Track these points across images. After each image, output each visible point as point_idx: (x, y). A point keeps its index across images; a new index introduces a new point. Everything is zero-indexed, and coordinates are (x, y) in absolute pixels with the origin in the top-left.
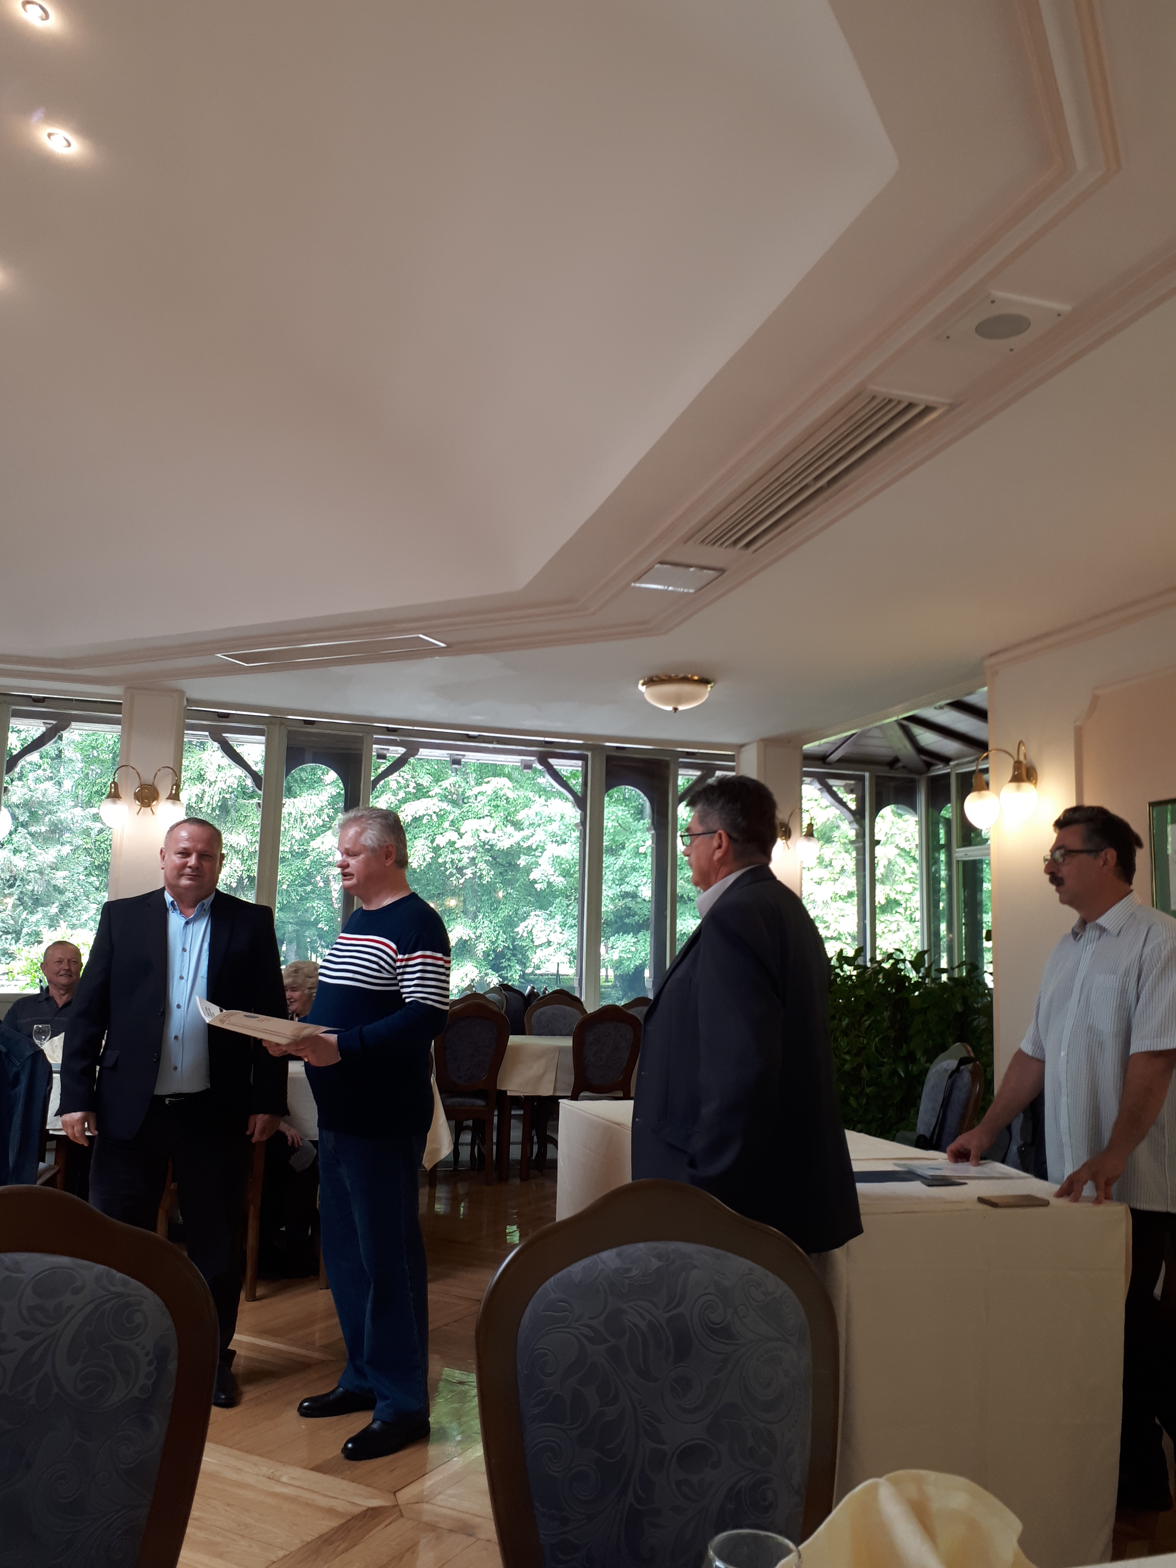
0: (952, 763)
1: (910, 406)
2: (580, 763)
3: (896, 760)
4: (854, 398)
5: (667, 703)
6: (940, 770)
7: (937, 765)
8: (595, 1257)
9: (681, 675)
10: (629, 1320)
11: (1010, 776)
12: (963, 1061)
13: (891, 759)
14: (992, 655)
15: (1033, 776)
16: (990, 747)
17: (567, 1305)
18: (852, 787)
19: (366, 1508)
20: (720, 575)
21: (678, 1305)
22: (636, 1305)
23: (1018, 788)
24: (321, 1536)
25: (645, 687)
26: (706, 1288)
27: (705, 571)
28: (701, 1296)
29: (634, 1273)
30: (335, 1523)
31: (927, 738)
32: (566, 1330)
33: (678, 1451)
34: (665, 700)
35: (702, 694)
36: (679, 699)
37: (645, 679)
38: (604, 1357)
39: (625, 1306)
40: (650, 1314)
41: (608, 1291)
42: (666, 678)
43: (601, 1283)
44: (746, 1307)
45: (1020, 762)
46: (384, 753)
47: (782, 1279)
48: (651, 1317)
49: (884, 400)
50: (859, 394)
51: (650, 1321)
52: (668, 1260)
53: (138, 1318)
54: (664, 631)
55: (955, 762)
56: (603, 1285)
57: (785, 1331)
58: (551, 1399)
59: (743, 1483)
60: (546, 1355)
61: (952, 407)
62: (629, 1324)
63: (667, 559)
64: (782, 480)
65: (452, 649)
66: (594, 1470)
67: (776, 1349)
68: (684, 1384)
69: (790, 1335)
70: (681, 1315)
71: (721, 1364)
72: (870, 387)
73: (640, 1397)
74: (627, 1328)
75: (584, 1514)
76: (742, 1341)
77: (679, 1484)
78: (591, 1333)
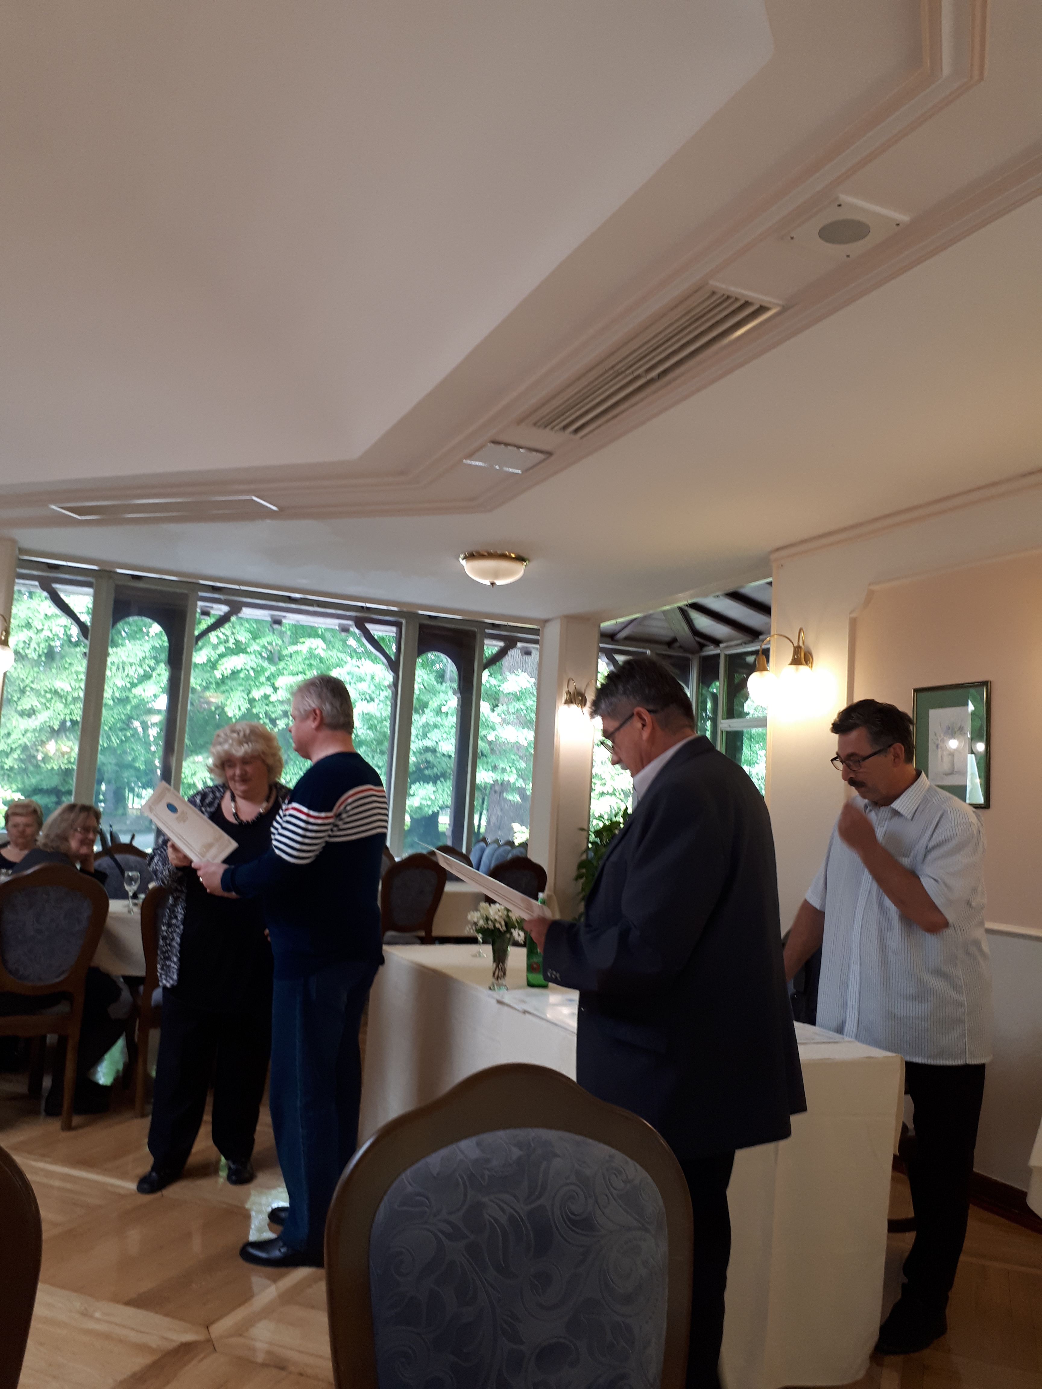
0: (722, 645)
1: (746, 304)
2: (394, 629)
3: (674, 640)
4: (696, 292)
5: (485, 578)
6: (711, 651)
7: (708, 646)
8: (454, 1146)
9: (499, 552)
10: (490, 1215)
11: (790, 658)
13: (669, 639)
14: (778, 549)
15: (809, 660)
16: (772, 633)
17: (425, 1199)
19: (179, 1344)
20: (548, 458)
21: (539, 1197)
22: (497, 1199)
25: (464, 561)
26: (567, 1178)
27: (534, 453)
28: (562, 1187)
29: (494, 1163)
30: (148, 1360)
31: (704, 623)
32: (423, 1226)
33: (537, 1350)
34: (484, 574)
35: (518, 572)
36: (497, 574)
37: (465, 554)
38: (463, 1255)
39: (485, 1199)
40: (511, 1207)
41: (467, 1183)
42: (486, 554)
43: (460, 1175)
44: (607, 1196)
45: (799, 647)
46: (209, 609)
47: (641, 1165)
48: (512, 1210)
49: (724, 295)
50: (700, 289)
51: (511, 1215)
52: (528, 1149)
54: (489, 508)
55: (725, 645)
56: (462, 1177)
57: (644, 1220)
58: (406, 1300)
59: (601, 1380)
60: (402, 1253)
61: (785, 308)
62: (490, 1219)
63: (500, 438)
64: (616, 368)
65: (284, 513)
66: (451, 1377)
67: (635, 1239)
68: (544, 1280)
69: (649, 1223)
70: (542, 1207)
71: (581, 1257)
72: (711, 283)
73: (499, 1296)
74: (488, 1223)
76: (603, 1231)
77: (536, 1386)
78: (449, 1230)
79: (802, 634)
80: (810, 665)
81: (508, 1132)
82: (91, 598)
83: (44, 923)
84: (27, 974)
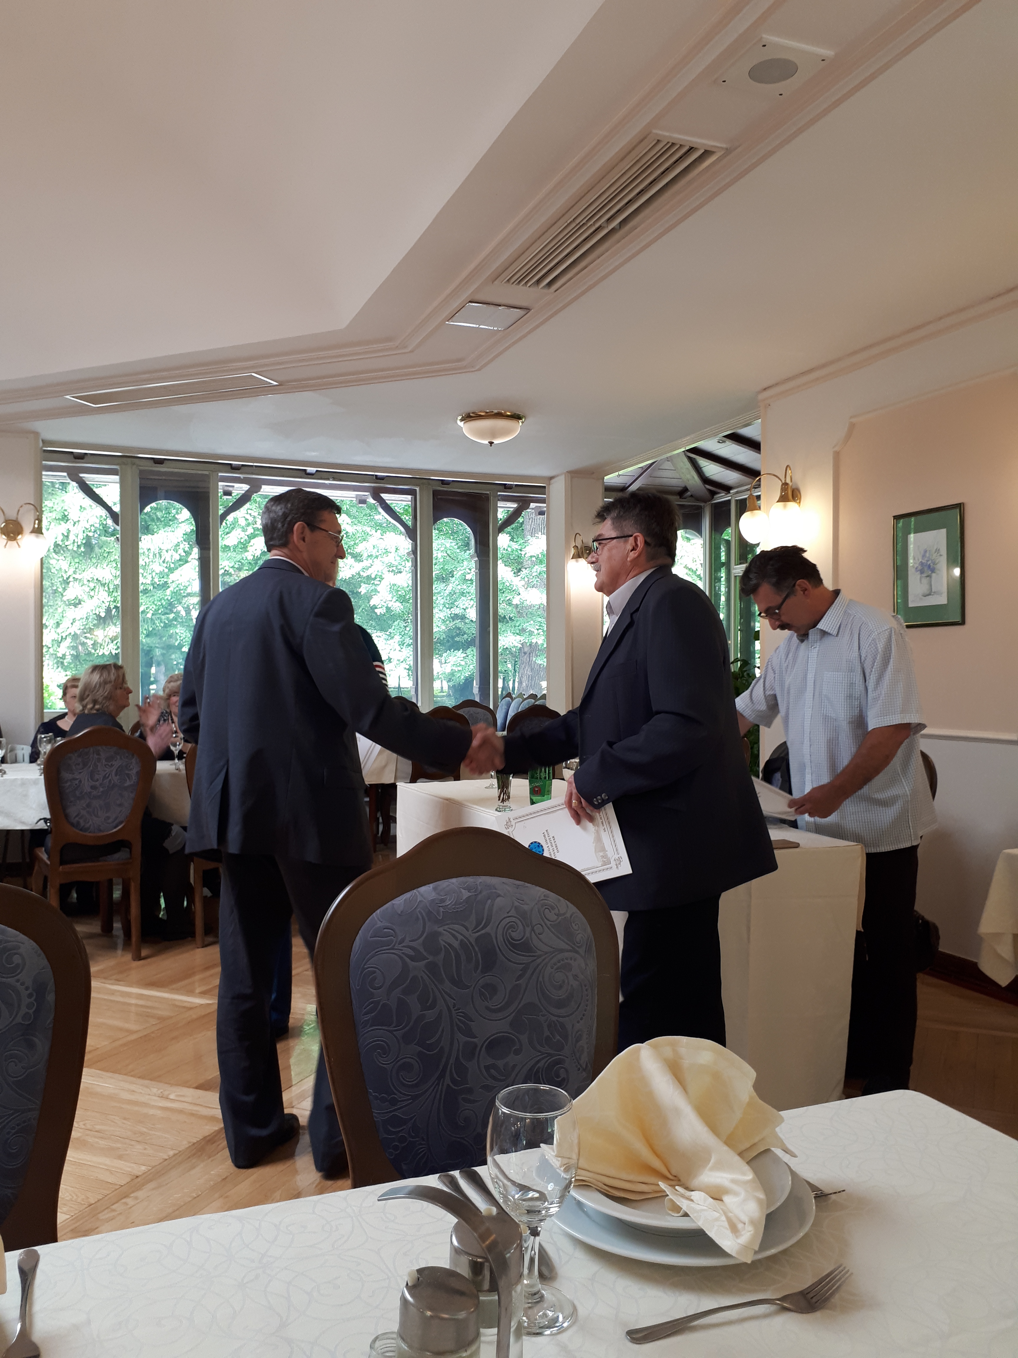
0: (731, 492)
1: (691, 149)
2: (409, 497)
3: (685, 490)
4: (642, 141)
5: (483, 437)
6: (722, 497)
7: (719, 493)
8: (414, 891)
9: (496, 412)
10: (443, 941)
11: (777, 495)
13: (680, 489)
14: (765, 389)
15: (797, 497)
16: (762, 474)
17: (392, 931)
20: (526, 313)
21: (485, 927)
22: (450, 929)
25: (463, 422)
26: (508, 912)
27: (512, 310)
28: (505, 918)
29: (448, 902)
31: (712, 470)
32: (391, 951)
33: (487, 1042)
34: (481, 434)
35: (514, 429)
36: (494, 433)
37: (462, 415)
38: (423, 971)
39: (441, 929)
40: (461, 934)
41: (426, 919)
42: (483, 414)
43: (420, 912)
44: (542, 926)
45: (786, 484)
46: (230, 489)
47: (571, 903)
48: (462, 938)
49: (668, 142)
50: (645, 138)
51: (462, 941)
52: (475, 891)
53: (17, 959)
54: (477, 367)
55: (735, 490)
56: (421, 914)
57: (574, 944)
58: (379, 1007)
59: (541, 1064)
60: (375, 972)
61: (728, 151)
62: (444, 944)
63: (477, 297)
64: (578, 221)
65: (283, 387)
66: (417, 1061)
67: (567, 959)
68: (492, 989)
69: (578, 947)
70: (488, 934)
71: (521, 972)
72: (654, 131)
73: (454, 1001)
74: (443, 947)
75: (410, 1095)
76: (539, 953)
77: (487, 1068)
78: (412, 953)
79: (789, 472)
80: (798, 501)
81: (459, 879)
82: (118, 485)
83: (98, 780)
84: (87, 825)
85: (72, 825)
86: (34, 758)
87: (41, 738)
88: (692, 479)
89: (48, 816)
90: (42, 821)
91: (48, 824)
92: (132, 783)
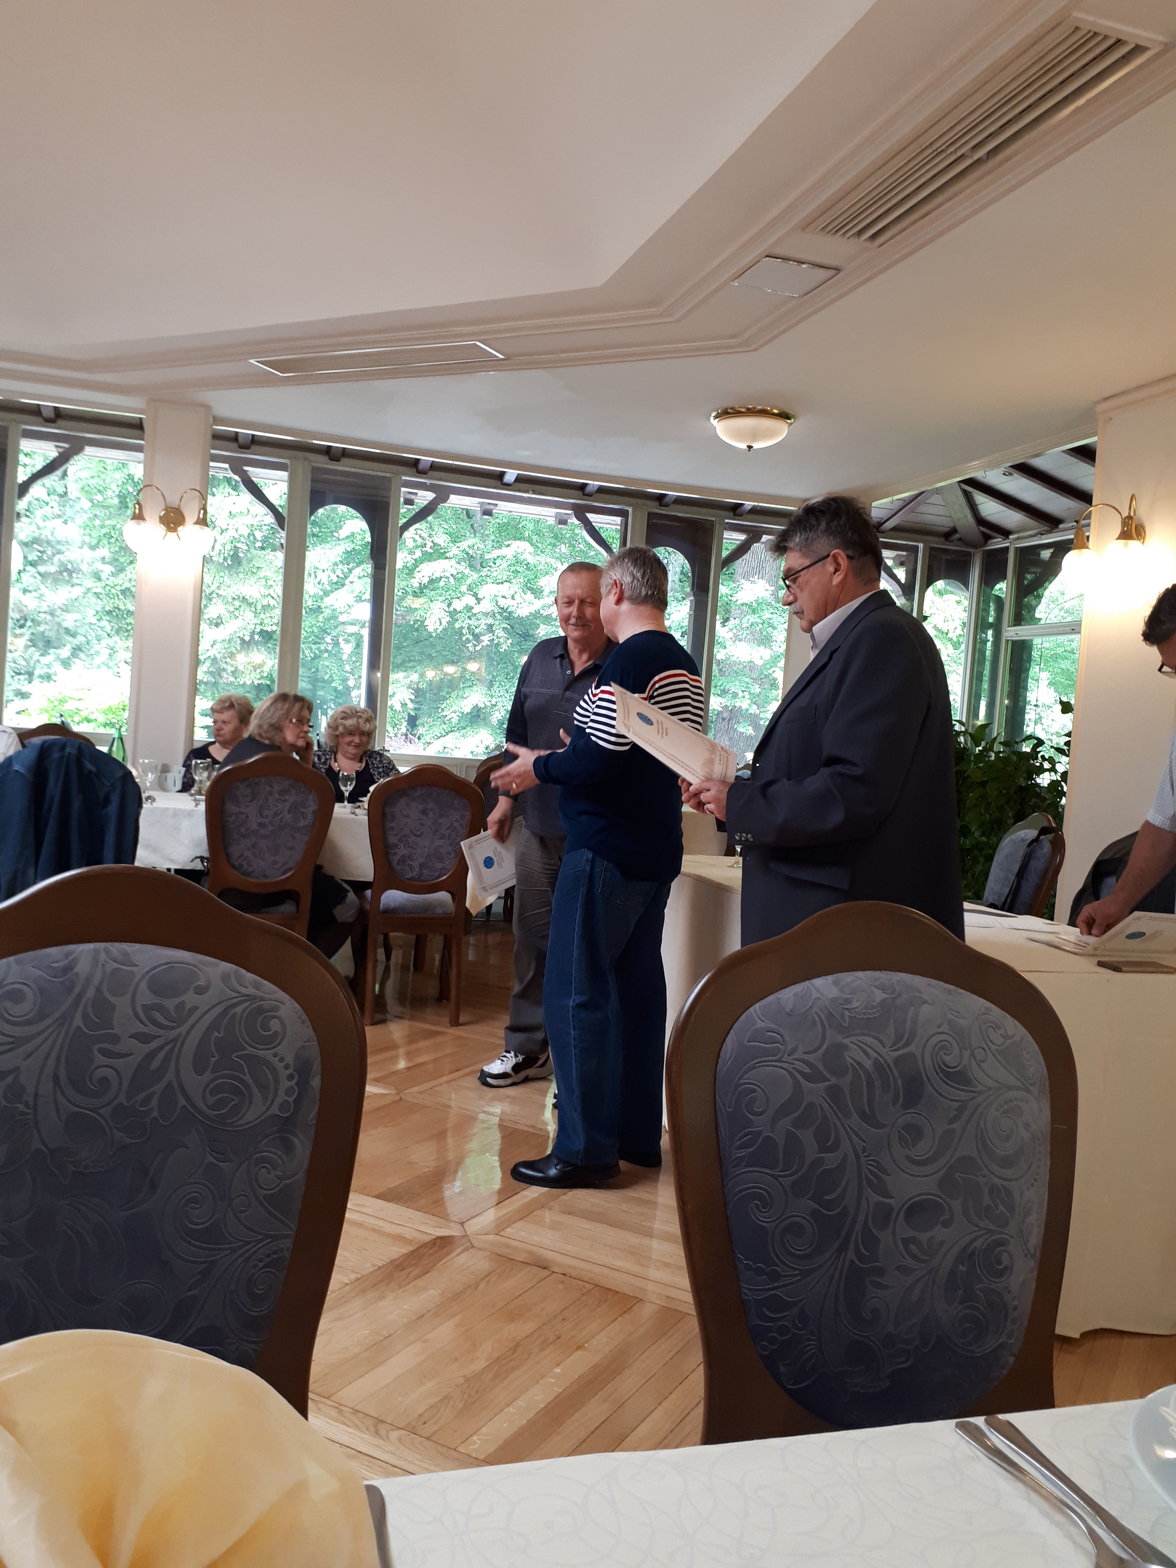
0: (1011, 537)
1: (1119, 42)
2: (619, 519)
3: (954, 531)
4: (1054, 27)
5: (741, 440)
6: (998, 543)
7: (995, 538)
8: (807, 983)
9: (760, 408)
10: (852, 1058)
11: (1117, 531)
12: (1044, 831)
13: (947, 529)
14: (1106, 399)
15: (1141, 535)
17: (778, 1036)
18: (904, 559)
19: (435, 1237)
20: (833, 276)
21: (908, 1044)
22: (859, 1041)
23: (1126, 545)
24: (392, 1261)
25: (716, 420)
26: (938, 1027)
27: (818, 270)
28: (934, 1035)
29: (855, 1004)
30: (405, 1250)
31: (990, 508)
32: (777, 1064)
33: (906, 1206)
34: (739, 435)
35: (780, 431)
36: (755, 435)
37: (717, 413)
38: (823, 1097)
39: (846, 1041)
40: (876, 1052)
41: (826, 1024)
42: (743, 410)
43: (817, 1013)
44: (984, 1050)
45: (1130, 517)
46: (413, 497)
48: (876, 1055)
49: (1090, 31)
50: (1059, 24)
51: (876, 1059)
52: (893, 993)
53: (275, 1025)
54: (753, 347)
55: (1016, 536)
56: (820, 1017)
57: (1026, 1080)
58: (760, 1140)
59: (977, 1244)
60: (754, 1091)
61: (1167, 48)
62: (852, 1061)
63: (777, 251)
64: (934, 147)
65: (510, 362)
66: (811, 1224)
67: (1016, 1100)
68: (915, 1132)
69: (1031, 1084)
70: (911, 1055)
71: (956, 1112)
72: (1076, 14)
73: (864, 1144)
74: (850, 1066)
75: (798, 1270)
76: (980, 1088)
77: (906, 1242)
78: (807, 1070)
79: (1134, 503)
80: (1142, 541)
81: (869, 973)
82: (286, 484)
83: (267, 817)
84: (251, 869)
85: (234, 867)
86: (187, 786)
87: (197, 764)
88: (964, 519)
89: (206, 854)
90: (198, 860)
91: (205, 864)
92: (306, 823)
